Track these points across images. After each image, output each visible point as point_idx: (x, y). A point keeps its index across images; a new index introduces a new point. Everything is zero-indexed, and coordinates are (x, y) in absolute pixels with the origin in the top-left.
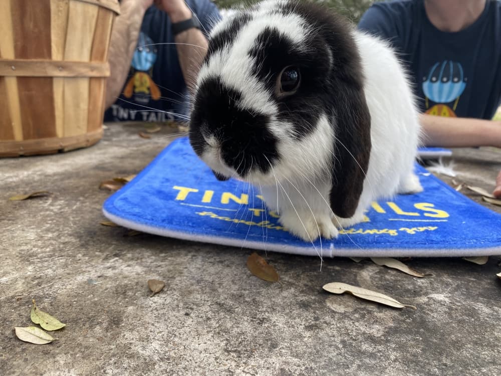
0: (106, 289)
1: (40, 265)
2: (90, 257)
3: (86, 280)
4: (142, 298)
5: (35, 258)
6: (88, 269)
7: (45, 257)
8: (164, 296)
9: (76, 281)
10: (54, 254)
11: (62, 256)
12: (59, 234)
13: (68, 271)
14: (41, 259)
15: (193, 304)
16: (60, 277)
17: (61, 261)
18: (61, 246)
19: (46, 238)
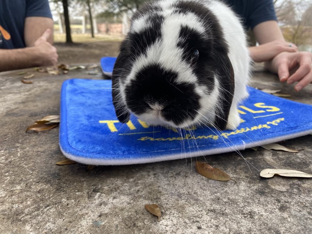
0: (117, 226)
1: (34, 221)
2: (75, 199)
3: (91, 223)
4: (153, 225)
5: (23, 215)
6: (84, 211)
7: (33, 212)
8: (167, 217)
9: (84, 228)
10: (39, 206)
11: (48, 206)
12: (27, 184)
13: (67, 220)
14: (30, 214)
15: (195, 217)
16: (65, 228)
17: (52, 210)
18: (39, 195)
19: (17, 192)
